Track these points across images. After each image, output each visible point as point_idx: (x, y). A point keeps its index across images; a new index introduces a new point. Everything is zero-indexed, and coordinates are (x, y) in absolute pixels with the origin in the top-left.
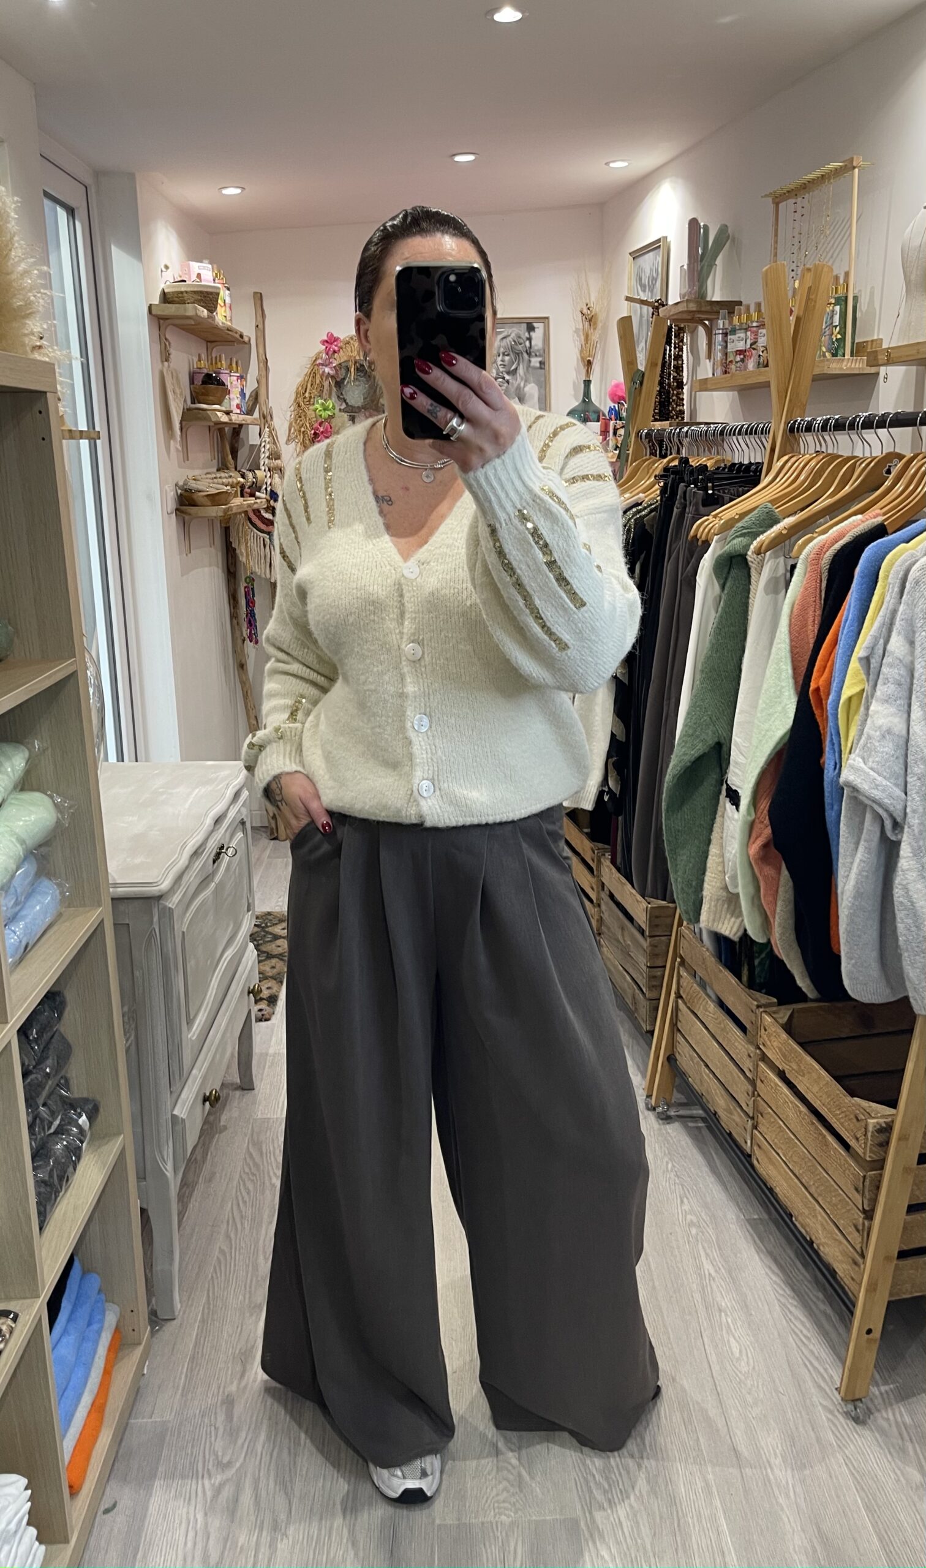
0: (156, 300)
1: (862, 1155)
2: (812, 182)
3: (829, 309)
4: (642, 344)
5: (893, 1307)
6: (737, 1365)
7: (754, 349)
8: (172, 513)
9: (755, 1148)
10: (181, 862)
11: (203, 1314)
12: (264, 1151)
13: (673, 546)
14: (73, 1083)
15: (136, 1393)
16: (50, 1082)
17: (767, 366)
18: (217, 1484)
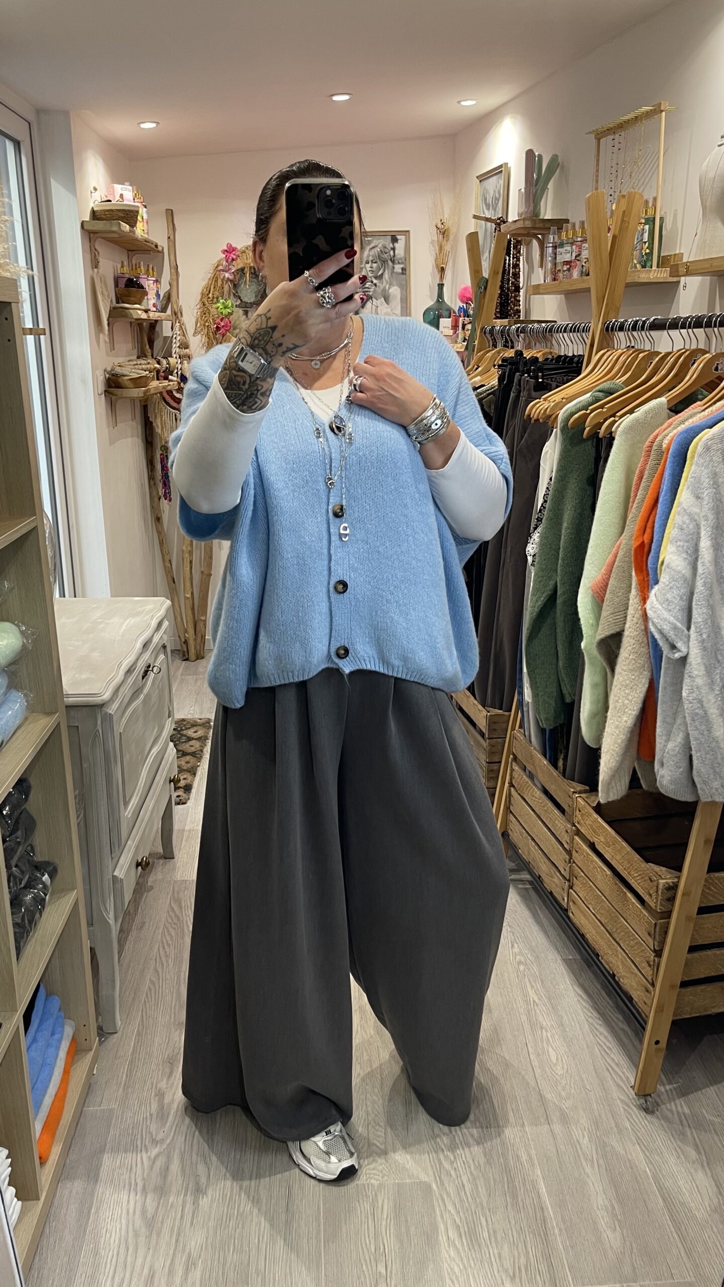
0: (87, 217)
1: (654, 908)
2: (627, 122)
3: (640, 227)
4: (487, 254)
5: (676, 1024)
6: (554, 1069)
7: (578, 260)
8: (102, 394)
9: (571, 904)
10: (118, 678)
11: (138, 1030)
12: (183, 905)
13: (510, 424)
14: (37, 849)
15: (88, 1089)
16: (20, 848)
17: (588, 275)
18: (153, 1157)
